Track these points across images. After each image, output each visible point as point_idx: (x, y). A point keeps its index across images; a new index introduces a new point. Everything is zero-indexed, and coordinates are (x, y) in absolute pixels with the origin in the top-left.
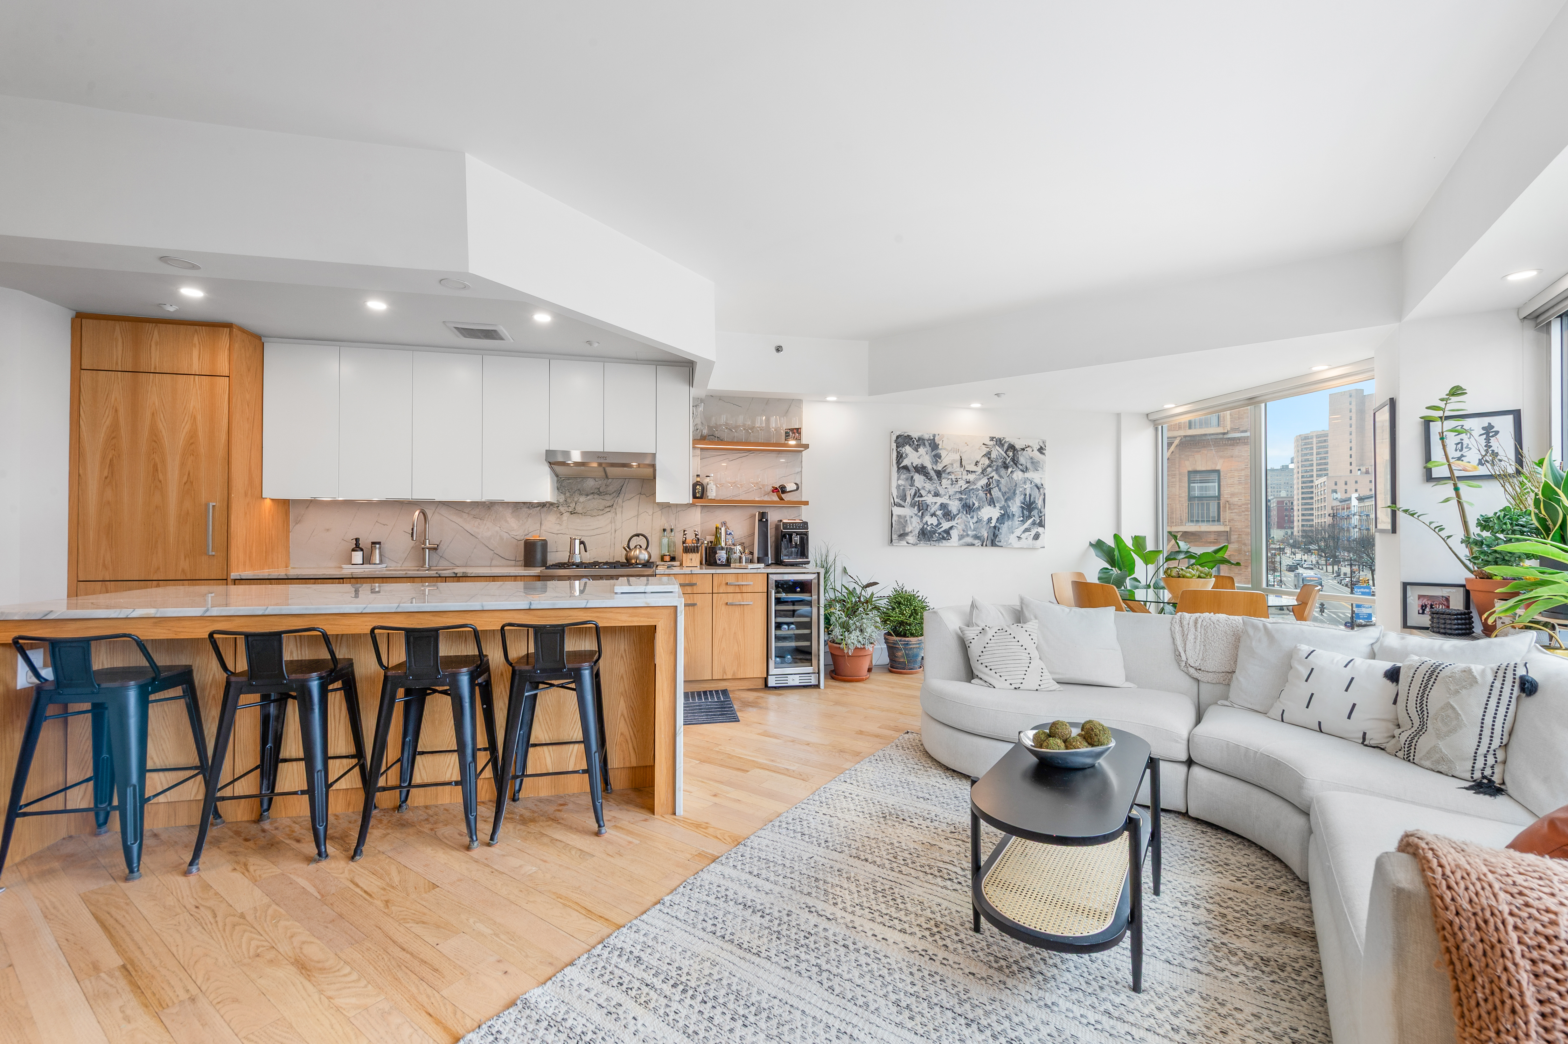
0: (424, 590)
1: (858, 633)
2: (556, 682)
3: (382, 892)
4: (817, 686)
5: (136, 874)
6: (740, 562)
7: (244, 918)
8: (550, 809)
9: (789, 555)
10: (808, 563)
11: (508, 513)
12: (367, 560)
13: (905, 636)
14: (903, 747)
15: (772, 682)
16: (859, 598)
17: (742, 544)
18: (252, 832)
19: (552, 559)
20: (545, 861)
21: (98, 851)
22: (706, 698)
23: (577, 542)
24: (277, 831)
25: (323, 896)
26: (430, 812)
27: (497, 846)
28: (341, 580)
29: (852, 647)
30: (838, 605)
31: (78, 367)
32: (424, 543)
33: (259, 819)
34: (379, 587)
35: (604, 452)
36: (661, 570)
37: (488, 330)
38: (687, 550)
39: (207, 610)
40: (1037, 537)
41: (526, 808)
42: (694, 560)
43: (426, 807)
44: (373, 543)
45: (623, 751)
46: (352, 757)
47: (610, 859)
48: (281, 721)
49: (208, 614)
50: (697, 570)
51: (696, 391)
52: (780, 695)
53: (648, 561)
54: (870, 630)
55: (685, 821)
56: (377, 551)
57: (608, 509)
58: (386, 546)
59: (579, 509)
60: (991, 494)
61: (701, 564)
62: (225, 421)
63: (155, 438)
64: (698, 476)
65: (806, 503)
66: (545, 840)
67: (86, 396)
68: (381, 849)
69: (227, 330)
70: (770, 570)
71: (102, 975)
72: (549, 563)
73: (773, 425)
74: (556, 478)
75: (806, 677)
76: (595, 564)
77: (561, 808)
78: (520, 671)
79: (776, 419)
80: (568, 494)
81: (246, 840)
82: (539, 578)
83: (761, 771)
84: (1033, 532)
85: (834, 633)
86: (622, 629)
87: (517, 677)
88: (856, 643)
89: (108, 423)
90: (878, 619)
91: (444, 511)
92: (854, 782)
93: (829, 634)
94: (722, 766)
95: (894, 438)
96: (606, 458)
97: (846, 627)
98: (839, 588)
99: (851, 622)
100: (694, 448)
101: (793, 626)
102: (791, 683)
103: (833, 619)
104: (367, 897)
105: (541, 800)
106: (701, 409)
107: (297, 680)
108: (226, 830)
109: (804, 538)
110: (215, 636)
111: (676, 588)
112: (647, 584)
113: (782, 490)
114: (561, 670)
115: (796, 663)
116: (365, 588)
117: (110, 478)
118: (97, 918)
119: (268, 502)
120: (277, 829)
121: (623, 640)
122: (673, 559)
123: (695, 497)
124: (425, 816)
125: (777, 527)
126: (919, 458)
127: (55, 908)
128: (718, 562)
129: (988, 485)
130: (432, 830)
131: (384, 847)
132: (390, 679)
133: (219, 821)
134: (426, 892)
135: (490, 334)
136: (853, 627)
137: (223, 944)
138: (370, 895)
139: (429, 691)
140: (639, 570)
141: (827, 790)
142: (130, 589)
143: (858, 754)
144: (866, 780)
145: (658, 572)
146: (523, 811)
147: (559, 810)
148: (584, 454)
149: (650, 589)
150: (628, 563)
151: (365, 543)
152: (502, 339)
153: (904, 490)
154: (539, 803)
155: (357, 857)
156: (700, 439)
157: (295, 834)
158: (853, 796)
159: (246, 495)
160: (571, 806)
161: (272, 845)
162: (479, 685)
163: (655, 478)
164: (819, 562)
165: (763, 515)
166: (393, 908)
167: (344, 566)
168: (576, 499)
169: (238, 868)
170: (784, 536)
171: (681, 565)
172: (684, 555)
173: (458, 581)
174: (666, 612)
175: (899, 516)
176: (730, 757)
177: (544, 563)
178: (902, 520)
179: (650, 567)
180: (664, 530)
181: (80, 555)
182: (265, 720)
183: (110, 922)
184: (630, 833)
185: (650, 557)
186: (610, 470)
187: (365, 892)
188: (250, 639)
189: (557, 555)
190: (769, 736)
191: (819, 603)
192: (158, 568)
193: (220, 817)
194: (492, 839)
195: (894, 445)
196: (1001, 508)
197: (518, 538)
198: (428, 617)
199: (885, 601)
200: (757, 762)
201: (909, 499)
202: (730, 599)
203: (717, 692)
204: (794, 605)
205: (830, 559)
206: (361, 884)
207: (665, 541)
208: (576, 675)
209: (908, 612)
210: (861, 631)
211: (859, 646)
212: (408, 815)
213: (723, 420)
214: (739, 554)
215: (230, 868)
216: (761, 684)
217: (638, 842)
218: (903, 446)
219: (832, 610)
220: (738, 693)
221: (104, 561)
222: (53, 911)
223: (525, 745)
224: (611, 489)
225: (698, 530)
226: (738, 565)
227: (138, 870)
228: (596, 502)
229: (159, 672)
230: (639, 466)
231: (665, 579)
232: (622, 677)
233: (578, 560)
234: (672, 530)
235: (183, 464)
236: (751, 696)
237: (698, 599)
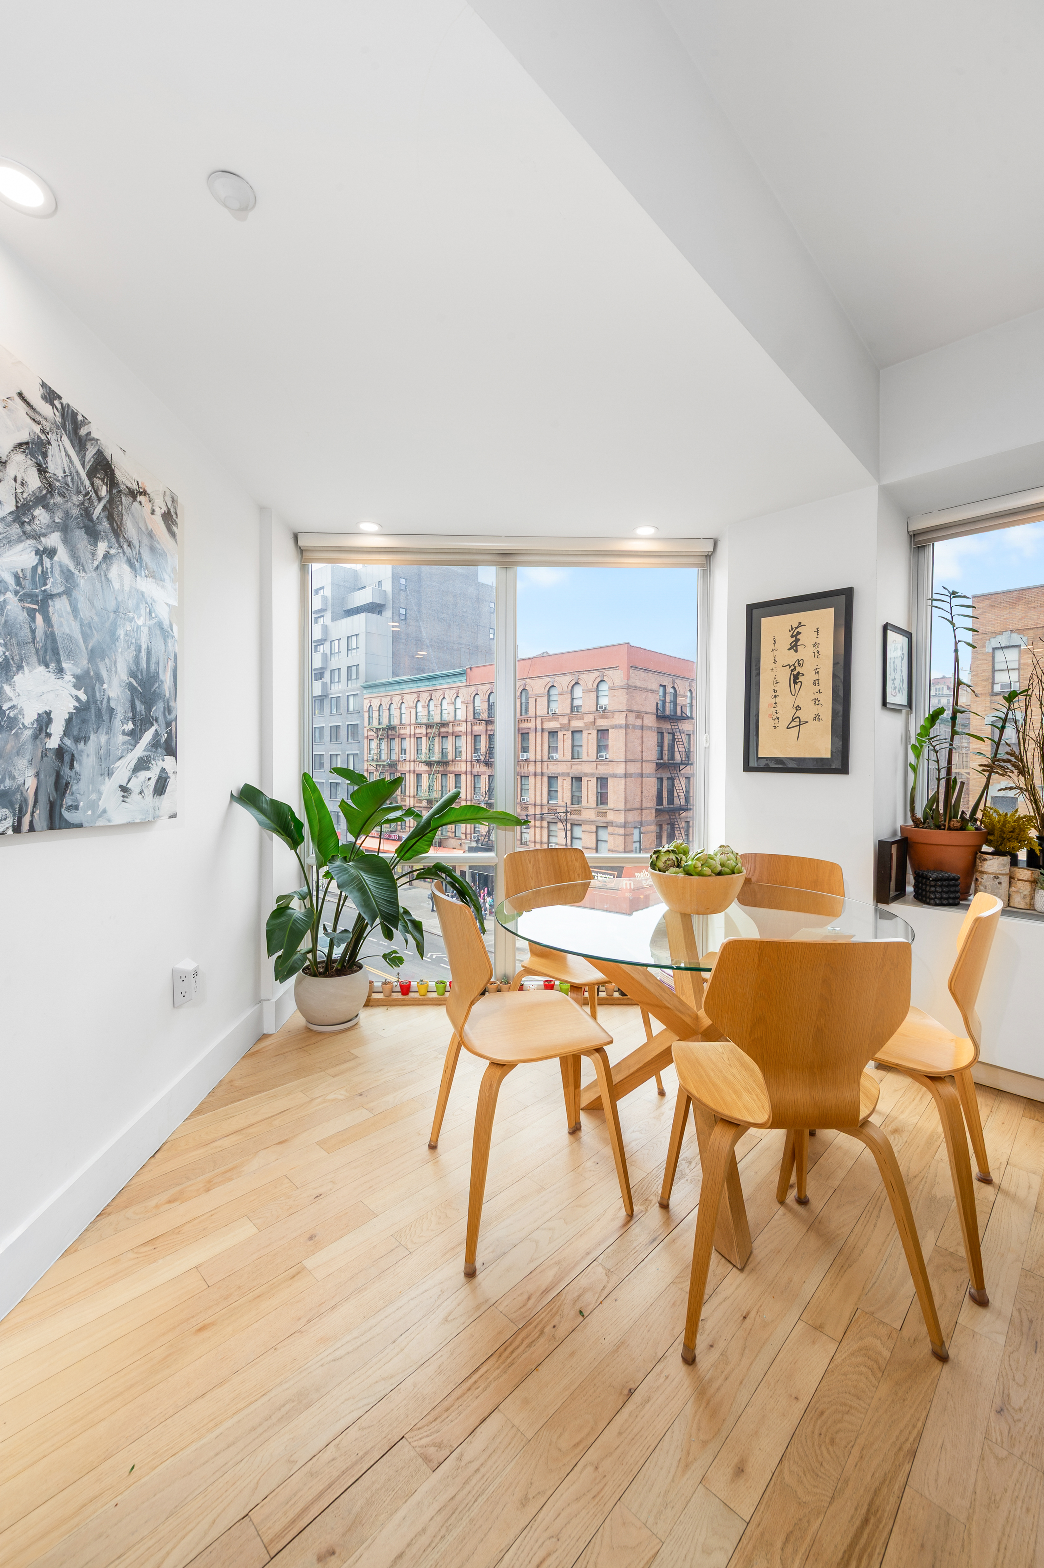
40: (161, 787)
60: (47, 620)
84: (153, 774)
129: (40, 576)
196: (80, 681)
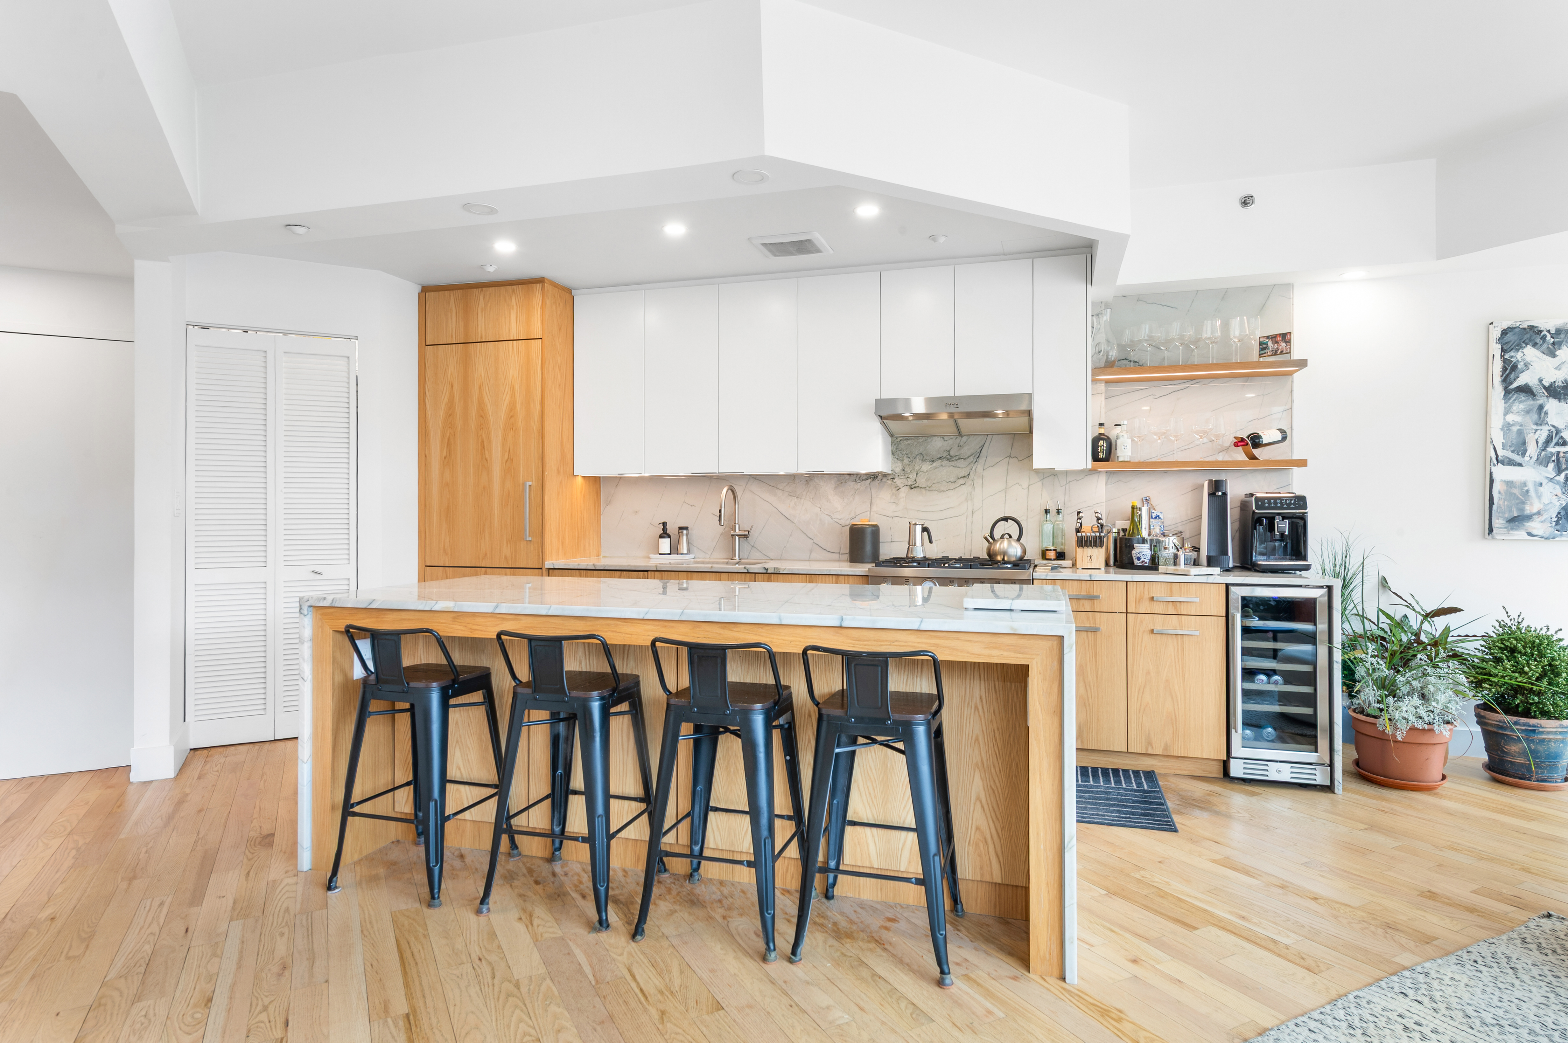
0: (734, 589)
1: (1416, 700)
2: (879, 738)
3: (659, 996)
4: (1329, 788)
5: (436, 901)
6: (1175, 563)
7: (519, 989)
8: (875, 923)
9: (1269, 554)
10: (1307, 568)
11: (828, 488)
12: (674, 549)
13: (1527, 714)
14: (1539, 946)
15: (1237, 769)
16: (1417, 635)
17: (1178, 534)
18: (543, 874)
19: (887, 551)
20: (862, 1009)
21: (415, 864)
22: (1118, 782)
23: (919, 529)
24: (566, 878)
25: (597, 982)
26: (726, 891)
27: (800, 965)
28: (644, 573)
29: (1403, 726)
30: (1371, 647)
31: (424, 344)
32: (734, 529)
33: (551, 859)
34: (687, 584)
35: (954, 397)
36: (1041, 572)
37: (802, 241)
38: (1083, 542)
39: (497, 607)
41: (842, 914)
42: (1098, 556)
43: (722, 883)
44: (681, 528)
45: (980, 856)
46: (641, 800)
47: (956, 1033)
48: (570, 742)
49: (497, 611)
50: (1101, 575)
51: (1097, 291)
52: (1254, 794)
53: (1021, 559)
54: (1443, 697)
55: (1079, 997)
56: (685, 538)
57: (962, 481)
58: (693, 531)
59: (922, 482)
61: (1107, 564)
62: (539, 389)
63: (482, 415)
64: (1101, 425)
65: (1303, 463)
66: (865, 973)
67: (429, 374)
68: (665, 931)
69: (539, 286)
70: (1231, 579)
71: (389, 1020)
72: (882, 558)
73: (1235, 331)
74: (890, 439)
75: (1307, 770)
76: (943, 562)
77: (889, 924)
78: (828, 716)
79: (1242, 321)
80: (906, 461)
81: (537, 883)
82: (867, 579)
83: (1221, 933)
85: (1362, 696)
86: (976, 667)
87: (824, 724)
88: (1412, 718)
89: (446, 400)
90: (1462, 678)
91: (755, 487)
92: (1426, 1000)
93: (1351, 696)
94: (1146, 907)
95: (1496, 333)
96: (957, 406)
97: (1389, 688)
98: (1372, 614)
99: (1400, 679)
100: (1094, 381)
101: (1276, 678)
102: (1273, 776)
103: (1360, 671)
104: (642, 999)
105: (862, 905)
106: (1106, 317)
107: (577, 699)
108: (521, 865)
109: (1299, 526)
110: (503, 637)
111: (1063, 605)
112: (1018, 597)
113: (1255, 441)
114: (883, 721)
115: (1284, 741)
116: (673, 585)
117: (448, 460)
118: (398, 945)
119: (579, 480)
120: (566, 874)
121: (977, 682)
122: (1061, 556)
123: (1095, 458)
124: (717, 896)
125: (1244, 506)
126: (1558, 368)
127: (371, 923)
128: (1137, 562)
130: (724, 918)
131: (669, 929)
132: (672, 708)
133: (515, 852)
134: (708, 1013)
135: (803, 247)
136: (1405, 689)
137: (494, 1018)
138: (646, 998)
139: (721, 730)
140: (1009, 572)
141: (1363, 1003)
142: (464, 576)
143: (1428, 940)
144: (1454, 1001)
145: (1036, 575)
146: (838, 918)
147: (886, 928)
148: (930, 401)
149: (1019, 604)
150: (991, 560)
151: (672, 529)
152: (818, 251)
153: (1520, 433)
154: (859, 910)
155: (638, 937)
156: (1106, 367)
157: (582, 886)
158: (1426, 1031)
159: (559, 472)
160: (902, 925)
161: (559, 896)
162: (780, 727)
163: (1031, 432)
164: (1329, 568)
165: (1217, 486)
166: (669, 1025)
167: (652, 556)
168: (917, 468)
169: (523, 918)
170: (1258, 520)
171: (1074, 565)
172: (1080, 550)
173: (769, 580)
174: (1047, 644)
175: (1509, 484)
176: (1163, 894)
177: (875, 559)
178: (1516, 491)
179: (1024, 568)
180: (1047, 511)
181: (427, 539)
182: (555, 741)
183: (408, 954)
184: (989, 994)
185: (1025, 552)
186: (965, 423)
187: (641, 990)
188: (533, 643)
189: (892, 548)
190: (1235, 869)
191: (1330, 640)
192: (486, 554)
193: (517, 848)
194: (794, 952)
195: (1496, 349)
197: (843, 522)
198: (715, 629)
199: (1478, 644)
200: (1212, 915)
201: (1532, 450)
202: (1158, 623)
203: (1136, 773)
204: (1275, 639)
205: (1354, 564)
206: (638, 977)
207: (1048, 528)
208: (906, 733)
209: (1534, 669)
210: (1423, 696)
211: (1419, 725)
212: (700, 890)
213: (1144, 332)
214: (1174, 551)
215: (517, 916)
216: (1217, 771)
217: (1002, 1015)
218: (1518, 347)
219: (1359, 654)
220: (1173, 780)
221: (444, 546)
222: (368, 925)
223: (840, 822)
224: (966, 451)
225: (1103, 512)
226: (1171, 568)
227: (439, 897)
228: (946, 471)
229: (458, 675)
230: (1007, 414)
231: (1048, 588)
232: (977, 740)
233: (919, 553)
234: (1058, 512)
235: (504, 440)
236: (1199, 789)
237: (1102, 621)
